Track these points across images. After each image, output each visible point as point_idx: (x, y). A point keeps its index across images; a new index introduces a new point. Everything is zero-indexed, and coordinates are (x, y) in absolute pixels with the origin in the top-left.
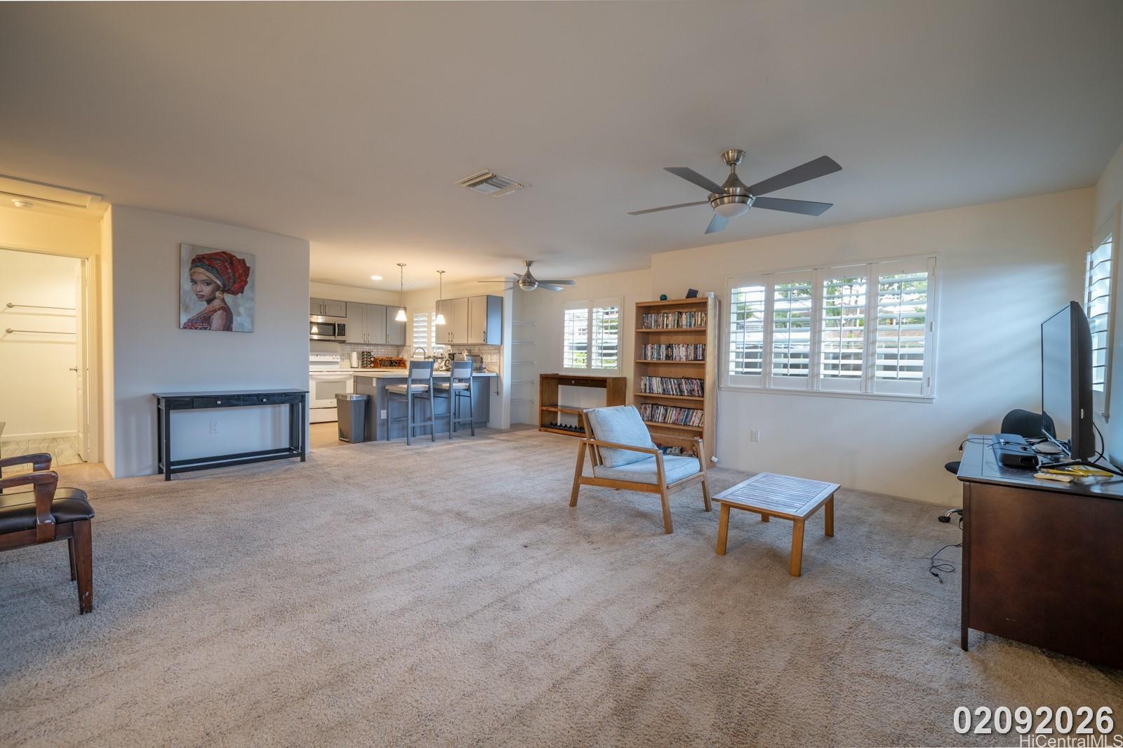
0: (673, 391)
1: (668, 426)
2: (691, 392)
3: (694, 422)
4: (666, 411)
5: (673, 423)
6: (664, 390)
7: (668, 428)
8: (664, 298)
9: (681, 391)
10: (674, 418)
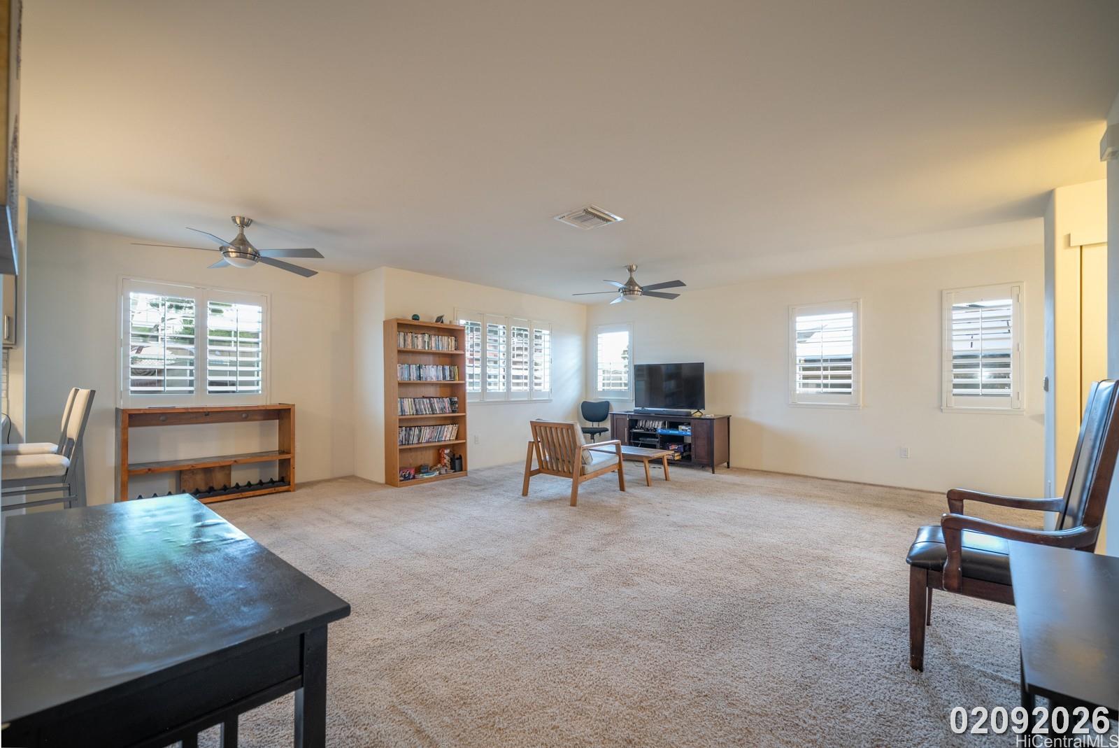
0: (425, 410)
1: (423, 445)
2: (443, 409)
3: (446, 436)
4: (420, 431)
5: (428, 442)
6: (417, 410)
7: (424, 447)
8: (416, 317)
9: (433, 410)
10: (428, 436)
